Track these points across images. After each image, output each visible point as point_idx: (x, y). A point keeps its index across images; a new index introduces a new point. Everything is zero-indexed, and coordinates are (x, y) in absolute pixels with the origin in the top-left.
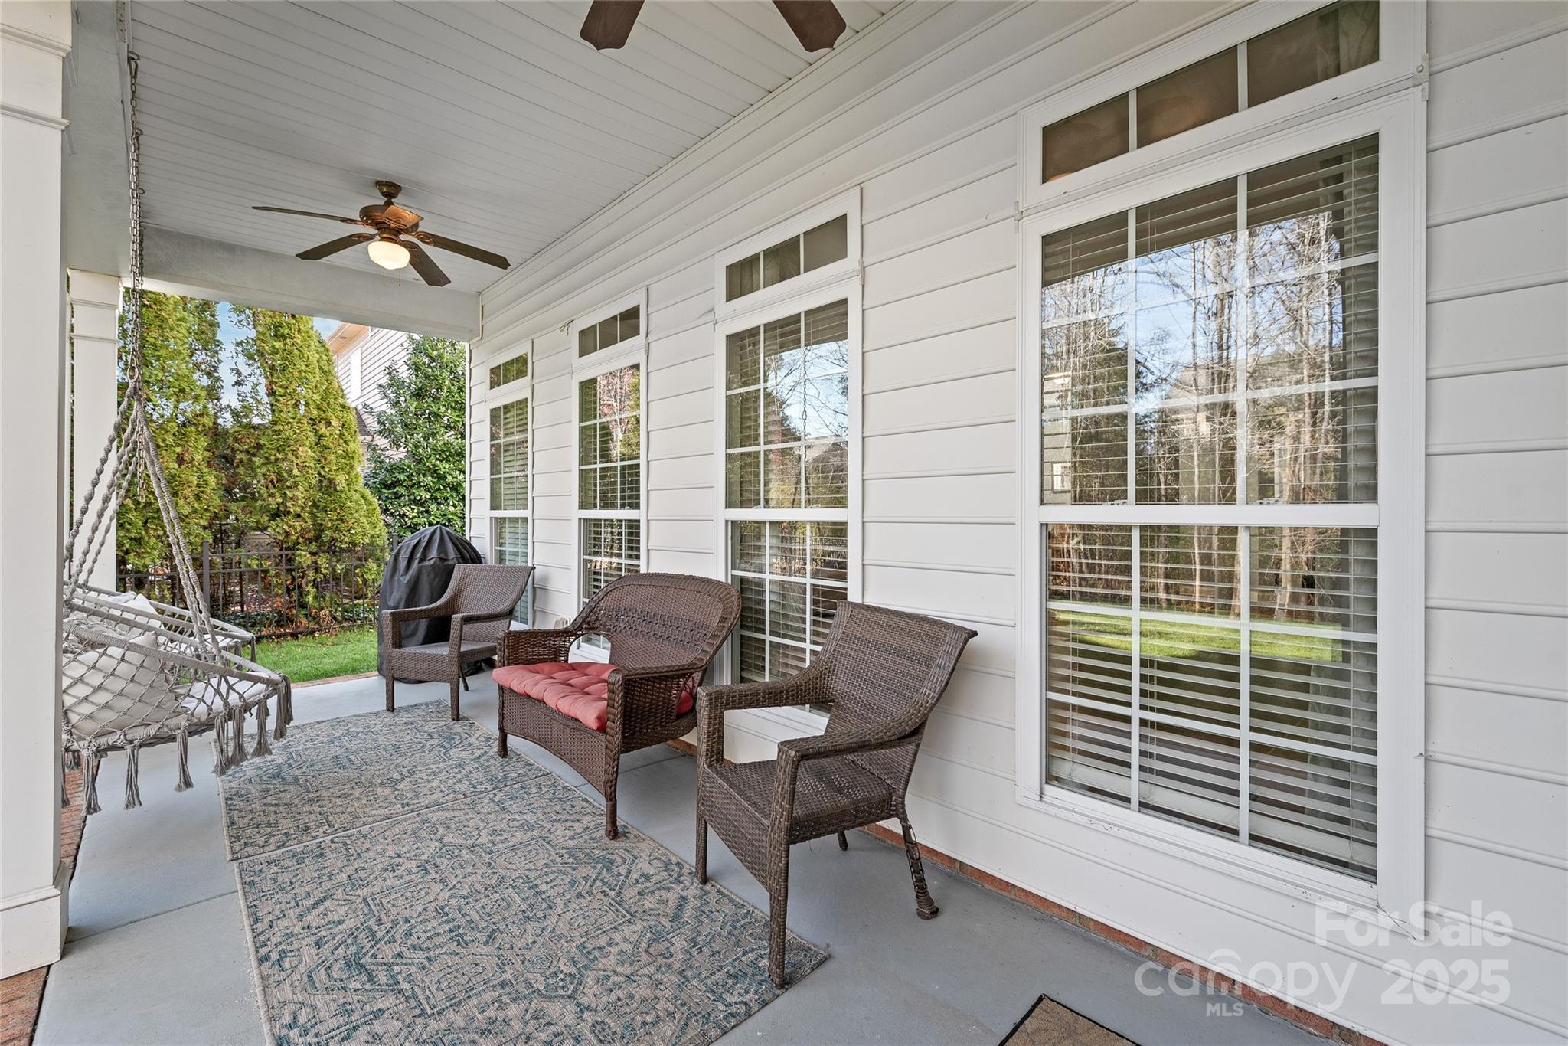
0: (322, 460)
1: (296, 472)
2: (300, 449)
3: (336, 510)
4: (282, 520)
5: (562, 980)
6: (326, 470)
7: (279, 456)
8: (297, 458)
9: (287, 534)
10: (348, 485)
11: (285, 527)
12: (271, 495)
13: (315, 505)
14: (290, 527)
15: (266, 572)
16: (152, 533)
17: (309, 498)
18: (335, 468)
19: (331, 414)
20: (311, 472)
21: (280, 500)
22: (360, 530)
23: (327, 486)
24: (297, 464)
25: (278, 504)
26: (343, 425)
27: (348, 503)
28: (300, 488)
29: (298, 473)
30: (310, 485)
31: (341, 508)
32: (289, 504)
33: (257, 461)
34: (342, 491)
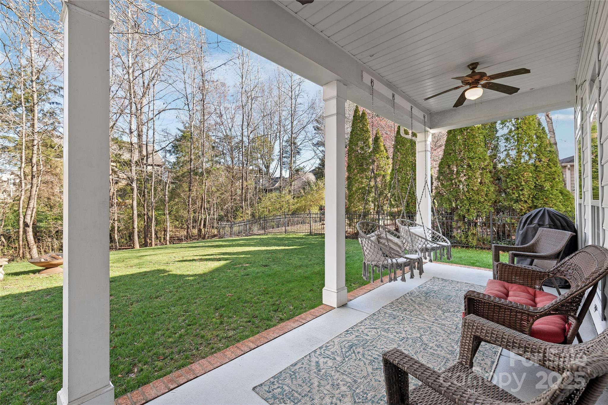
0: (537, 178)
1: (523, 183)
2: (525, 173)
3: (543, 199)
4: (519, 204)
5: (363, 397)
6: (539, 181)
7: (516, 177)
8: (524, 177)
9: (522, 209)
10: (551, 187)
11: (520, 206)
12: (514, 193)
13: (534, 197)
14: (522, 206)
15: (513, 224)
16: (472, 208)
17: (531, 194)
18: (544, 180)
19: (542, 156)
20: (531, 183)
21: (517, 195)
22: (556, 208)
23: (540, 188)
24: (524, 180)
25: (517, 197)
26: (549, 160)
27: (551, 196)
28: (525, 190)
29: (524, 184)
30: (531, 188)
31: (546, 198)
32: (521, 197)
33: (508, 180)
34: (547, 190)
